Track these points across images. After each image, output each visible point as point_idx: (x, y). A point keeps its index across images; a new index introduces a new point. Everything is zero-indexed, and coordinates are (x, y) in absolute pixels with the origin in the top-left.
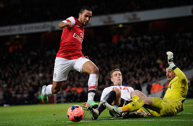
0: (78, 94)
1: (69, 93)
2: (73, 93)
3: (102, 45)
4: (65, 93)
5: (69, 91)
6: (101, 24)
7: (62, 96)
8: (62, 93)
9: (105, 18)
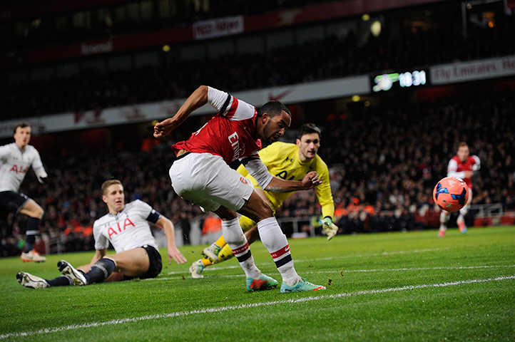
0: (85, 238)
1: (70, 238)
2: (76, 236)
3: (124, 155)
4: (63, 238)
5: (71, 233)
6: (123, 120)
7: (58, 242)
8: (59, 237)
9: (128, 110)
